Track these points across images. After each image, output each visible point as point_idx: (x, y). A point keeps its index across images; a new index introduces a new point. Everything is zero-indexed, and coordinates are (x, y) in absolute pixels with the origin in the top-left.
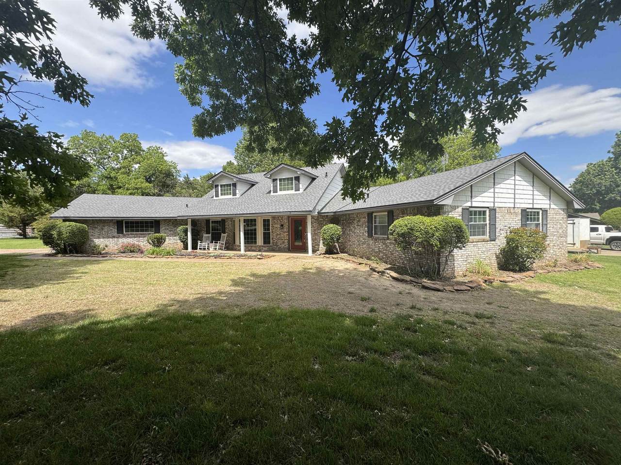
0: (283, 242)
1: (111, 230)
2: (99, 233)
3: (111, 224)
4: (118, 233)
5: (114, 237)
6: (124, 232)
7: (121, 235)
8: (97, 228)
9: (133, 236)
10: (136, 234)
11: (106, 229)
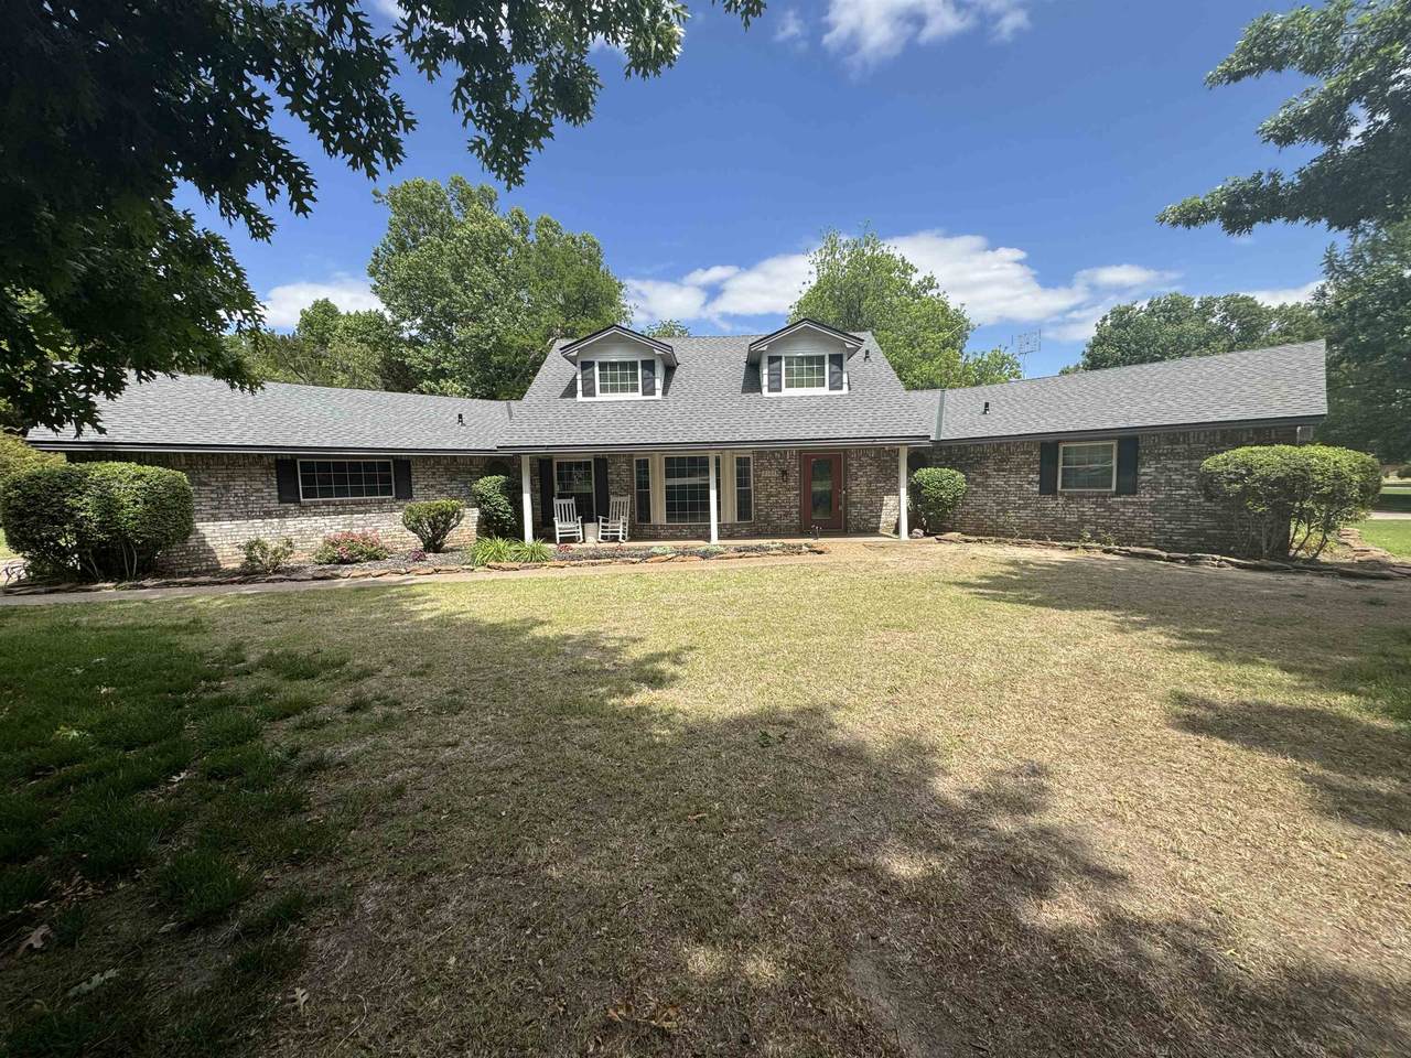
0: (787, 514)
1: (257, 491)
2: (215, 503)
3: (257, 470)
4: (281, 501)
5: (268, 514)
6: (302, 500)
7: (292, 507)
8: (206, 484)
9: (332, 509)
10: (342, 503)
11: (239, 486)
